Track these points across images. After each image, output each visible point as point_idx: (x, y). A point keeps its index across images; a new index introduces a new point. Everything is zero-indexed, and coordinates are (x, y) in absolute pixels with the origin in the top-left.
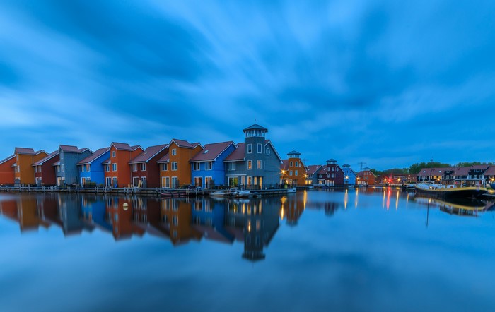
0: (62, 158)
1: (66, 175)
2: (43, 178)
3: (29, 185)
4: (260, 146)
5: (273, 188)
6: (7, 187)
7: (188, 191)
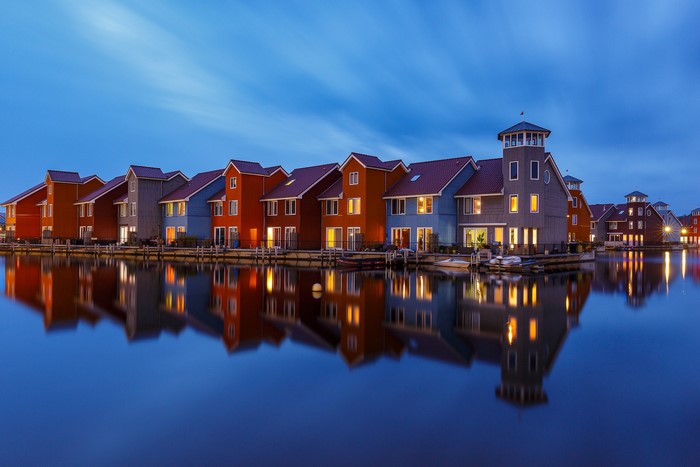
0: (133, 190)
1: (139, 222)
2: (94, 229)
3: (68, 241)
4: (535, 165)
5: (557, 252)
6: (27, 243)
7: (390, 256)
